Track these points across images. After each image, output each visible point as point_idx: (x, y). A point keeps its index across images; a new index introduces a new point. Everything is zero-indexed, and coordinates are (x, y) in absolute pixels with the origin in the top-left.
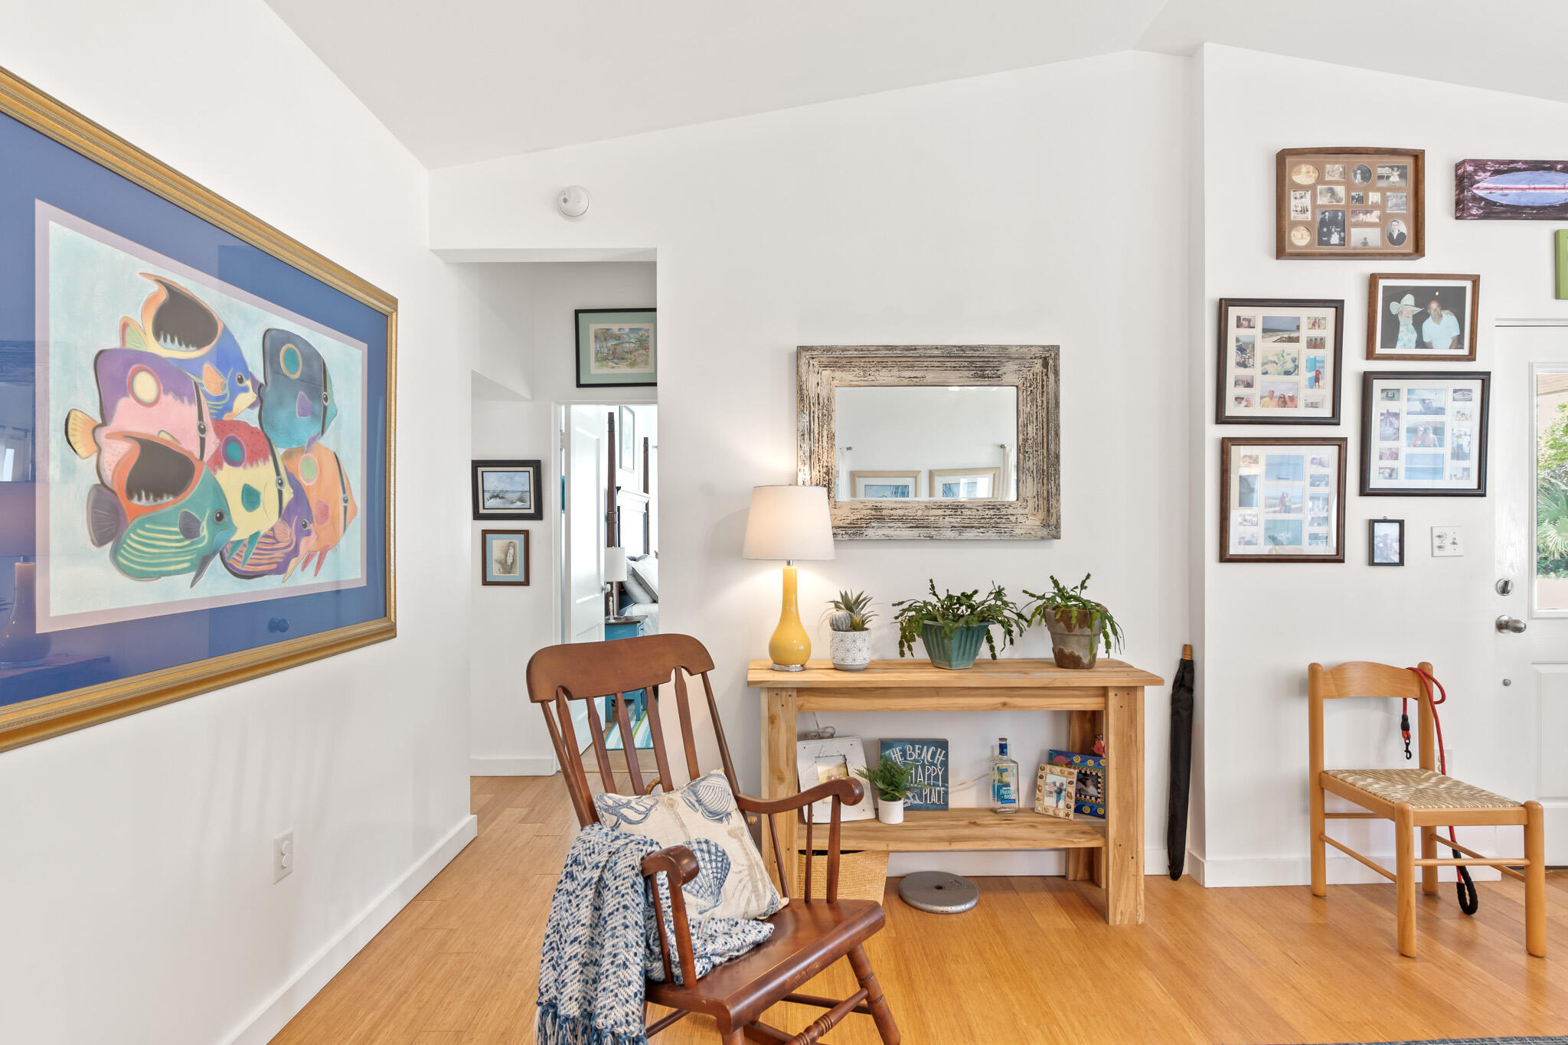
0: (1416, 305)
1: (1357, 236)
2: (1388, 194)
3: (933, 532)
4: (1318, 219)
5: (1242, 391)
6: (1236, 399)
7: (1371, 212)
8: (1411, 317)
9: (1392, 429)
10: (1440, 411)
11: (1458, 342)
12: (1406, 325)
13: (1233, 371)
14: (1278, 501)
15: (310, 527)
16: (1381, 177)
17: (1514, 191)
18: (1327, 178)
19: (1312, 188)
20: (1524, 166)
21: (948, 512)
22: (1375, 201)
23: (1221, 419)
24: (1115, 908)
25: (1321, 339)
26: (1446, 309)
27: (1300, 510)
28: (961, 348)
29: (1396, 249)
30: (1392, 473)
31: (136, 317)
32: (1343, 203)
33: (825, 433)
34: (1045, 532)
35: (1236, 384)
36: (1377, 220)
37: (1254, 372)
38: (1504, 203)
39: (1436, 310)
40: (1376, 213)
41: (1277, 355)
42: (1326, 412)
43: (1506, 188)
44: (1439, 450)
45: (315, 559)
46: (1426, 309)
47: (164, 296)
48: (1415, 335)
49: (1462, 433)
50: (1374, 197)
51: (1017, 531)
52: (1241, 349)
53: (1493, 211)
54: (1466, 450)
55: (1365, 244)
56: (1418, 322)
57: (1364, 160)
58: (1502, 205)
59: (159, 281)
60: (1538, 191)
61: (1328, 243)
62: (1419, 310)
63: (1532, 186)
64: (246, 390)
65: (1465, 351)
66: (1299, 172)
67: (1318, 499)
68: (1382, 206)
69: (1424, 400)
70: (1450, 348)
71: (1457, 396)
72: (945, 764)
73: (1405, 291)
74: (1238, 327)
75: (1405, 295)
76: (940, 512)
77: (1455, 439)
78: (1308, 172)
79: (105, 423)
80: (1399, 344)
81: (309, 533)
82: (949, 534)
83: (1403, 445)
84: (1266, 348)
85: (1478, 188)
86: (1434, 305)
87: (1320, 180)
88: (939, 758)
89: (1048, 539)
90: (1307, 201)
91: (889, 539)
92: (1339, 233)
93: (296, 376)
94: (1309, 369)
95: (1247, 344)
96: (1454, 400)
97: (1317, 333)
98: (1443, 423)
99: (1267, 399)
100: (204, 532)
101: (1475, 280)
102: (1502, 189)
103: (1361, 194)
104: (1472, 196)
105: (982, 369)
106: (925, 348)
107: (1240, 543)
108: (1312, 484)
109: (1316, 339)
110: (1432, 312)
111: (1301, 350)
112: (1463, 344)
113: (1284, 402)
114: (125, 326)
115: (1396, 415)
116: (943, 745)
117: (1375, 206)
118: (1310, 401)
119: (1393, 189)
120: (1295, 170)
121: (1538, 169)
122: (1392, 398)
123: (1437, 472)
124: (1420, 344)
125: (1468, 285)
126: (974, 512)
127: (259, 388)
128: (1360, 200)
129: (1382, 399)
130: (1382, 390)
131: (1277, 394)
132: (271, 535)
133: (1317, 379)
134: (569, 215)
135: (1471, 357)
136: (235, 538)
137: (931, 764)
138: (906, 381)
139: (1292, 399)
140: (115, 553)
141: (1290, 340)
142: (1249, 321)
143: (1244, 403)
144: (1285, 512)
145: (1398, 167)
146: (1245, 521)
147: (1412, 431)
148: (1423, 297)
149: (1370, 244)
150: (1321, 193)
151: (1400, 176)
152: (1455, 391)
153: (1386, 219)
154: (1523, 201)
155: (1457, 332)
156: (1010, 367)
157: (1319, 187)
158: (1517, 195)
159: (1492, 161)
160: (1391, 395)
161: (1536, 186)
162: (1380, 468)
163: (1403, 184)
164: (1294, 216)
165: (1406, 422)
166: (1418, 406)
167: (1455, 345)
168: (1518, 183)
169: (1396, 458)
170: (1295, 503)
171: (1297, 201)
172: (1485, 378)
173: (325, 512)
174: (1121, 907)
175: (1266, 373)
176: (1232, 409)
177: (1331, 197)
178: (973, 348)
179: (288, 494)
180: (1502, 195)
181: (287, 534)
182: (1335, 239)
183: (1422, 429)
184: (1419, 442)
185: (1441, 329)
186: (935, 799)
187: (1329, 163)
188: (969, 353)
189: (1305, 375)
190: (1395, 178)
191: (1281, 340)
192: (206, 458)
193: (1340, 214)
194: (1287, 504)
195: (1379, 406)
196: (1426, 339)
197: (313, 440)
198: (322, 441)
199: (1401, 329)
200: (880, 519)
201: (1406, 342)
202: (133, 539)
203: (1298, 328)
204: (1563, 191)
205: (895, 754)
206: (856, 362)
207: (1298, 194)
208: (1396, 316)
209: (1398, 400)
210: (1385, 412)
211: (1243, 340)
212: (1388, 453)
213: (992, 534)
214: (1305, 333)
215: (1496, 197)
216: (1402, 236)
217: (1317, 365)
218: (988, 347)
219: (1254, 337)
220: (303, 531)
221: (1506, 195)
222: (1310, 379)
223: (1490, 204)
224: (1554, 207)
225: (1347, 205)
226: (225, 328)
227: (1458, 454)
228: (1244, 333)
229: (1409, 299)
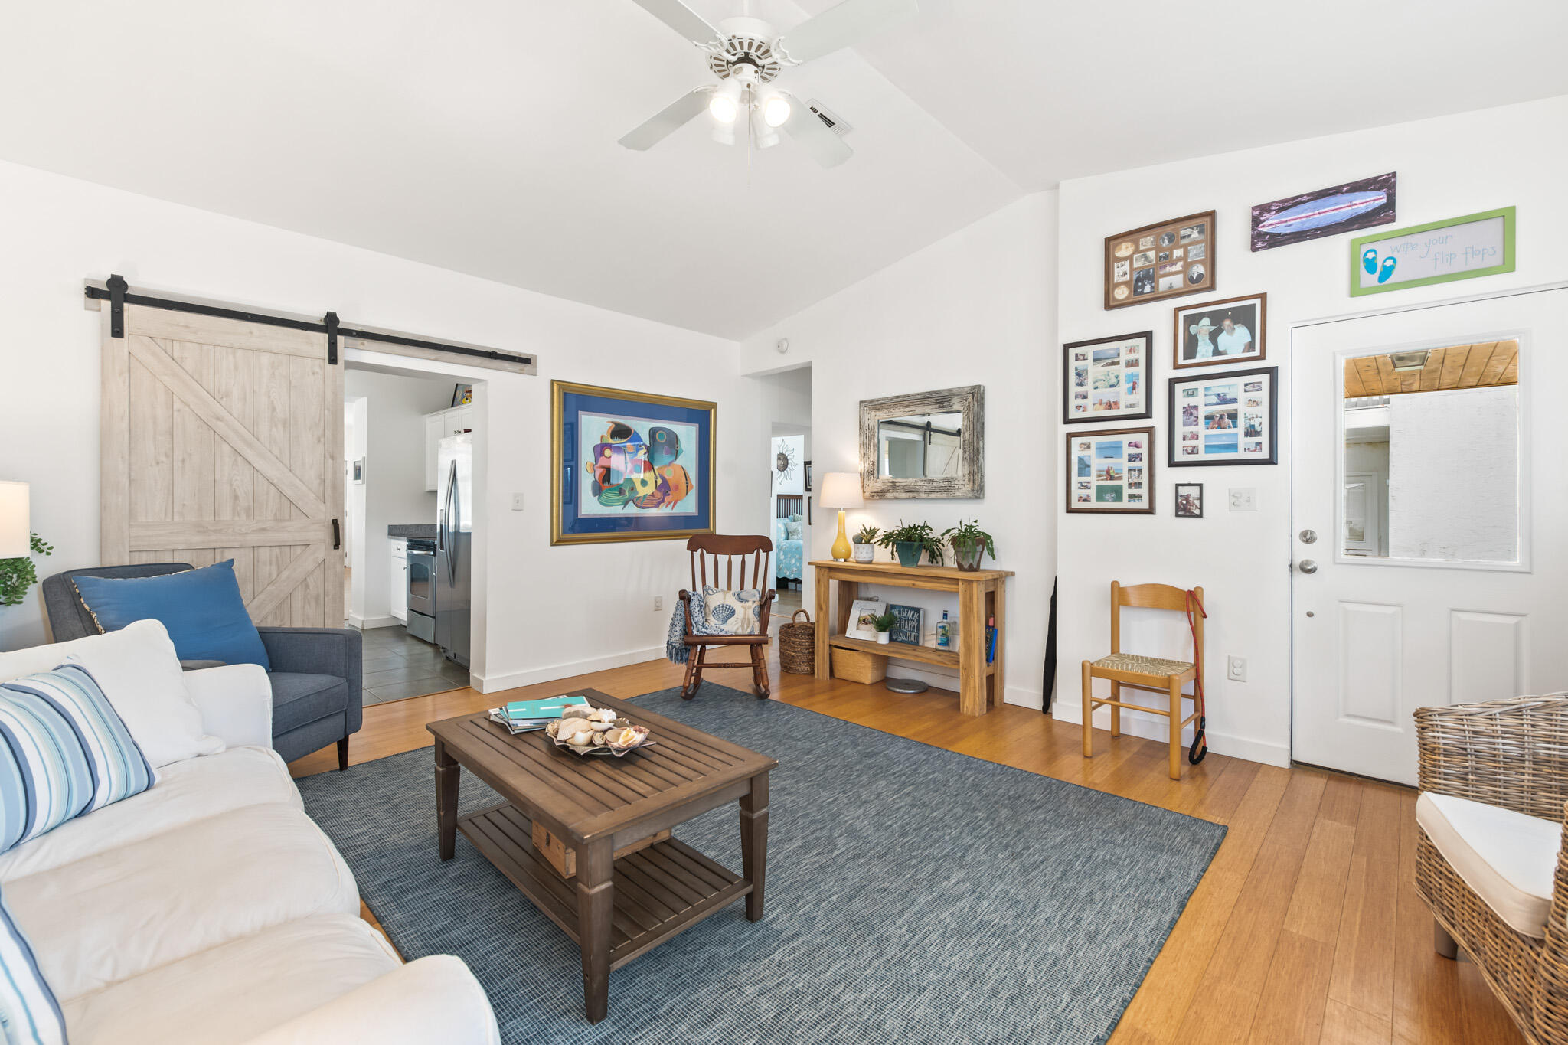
0: (1212, 325)
1: (1163, 284)
2: (1189, 248)
3: (916, 494)
4: (1135, 278)
5: (1080, 402)
6: (1077, 407)
7: (1176, 264)
8: (1208, 333)
9: (1193, 417)
10: (1234, 401)
11: (1251, 346)
12: (1204, 340)
13: (1073, 389)
14: (1104, 473)
15: (669, 492)
16: (1184, 237)
17: (1299, 220)
18: (1141, 248)
19: (1130, 258)
20: (1309, 198)
21: (926, 484)
22: (1179, 255)
23: (1067, 421)
24: (964, 704)
25: (1137, 360)
26: (1239, 323)
27: (1120, 478)
28: (930, 393)
29: (1196, 286)
30: (1194, 451)
31: (605, 434)
32: (1154, 263)
33: (872, 444)
34: (971, 494)
35: (1076, 397)
36: (1181, 269)
37: (1088, 388)
38: (1288, 232)
39: (1229, 325)
40: (1180, 264)
41: (1105, 375)
42: (1142, 410)
43: (1290, 220)
44: (1232, 431)
45: (672, 504)
46: (1220, 326)
47: (614, 426)
48: (1212, 346)
49: (1254, 416)
50: (1178, 253)
51: (957, 494)
52: (1079, 375)
53: (1275, 240)
54: (1258, 428)
55: (1171, 287)
56: (1213, 337)
57: (1169, 229)
58: (1286, 234)
59: (612, 422)
60: (1322, 215)
61: (1142, 293)
62: (1214, 328)
63: (1317, 212)
64: (642, 449)
65: (1257, 353)
66: (1120, 249)
67: (1135, 470)
68: (1184, 258)
69: (1219, 395)
70: (1243, 352)
71: (1247, 388)
72: (918, 621)
73: (1202, 316)
74: (1076, 360)
75: (1202, 318)
76: (922, 484)
77: (1248, 421)
78: (1127, 248)
79: (596, 464)
80: (1198, 355)
81: (669, 495)
82: (924, 496)
83: (1201, 429)
84: (1095, 371)
85: (1263, 227)
86: (1227, 322)
87: (1136, 251)
88: (916, 617)
89: (973, 499)
90: (1126, 268)
91: (896, 499)
92: (1151, 284)
93: (663, 441)
94: (1127, 382)
95: (1083, 371)
96: (1245, 391)
97: (1133, 357)
98: (1236, 410)
99: (1098, 405)
100: (627, 493)
101: (1263, 297)
102: (1286, 221)
103: (1168, 253)
104: (1258, 234)
105: (942, 403)
106: (913, 395)
107: (1079, 501)
108: (1130, 460)
109: (1132, 361)
110: (1226, 328)
111: (1122, 370)
112: (1254, 348)
113: (1109, 406)
114: (602, 437)
115: (1196, 407)
116: (918, 610)
117: (1179, 259)
118: (1129, 403)
119: (1194, 243)
120: (1118, 247)
121: (1323, 197)
122: (1192, 395)
123: (1233, 447)
124: (1216, 352)
125: (1257, 302)
126: (938, 483)
127: (647, 448)
128: (1166, 257)
129: (1184, 396)
130: (1184, 390)
131: (1105, 401)
132: (653, 495)
133: (1134, 388)
134: (783, 352)
135: (1262, 357)
136: (638, 496)
137: (912, 620)
138: (907, 414)
139: (1116, 403)
140: (598, 499)
141: (1113, 364)
142: (1084, 355)
143: (1082, 409)
144: (1111, 480)
145: (1197, 227)
146: (1082, 486)
147: (1209, 418)
148: (1217, 318)
149: (1175, 287)
150: (1136, 260)
151: (1199, 233)
152: (1246, 385)
153: (1188, 266)
154: (1308, 226)
155: (1249, 339)
156: (956, 400)
157: (1135, 256)
158: (1302, 222)
159: (1276, 202)
160: (1191, 394)
161: (1321, 211)
162: (1184, 447)
163: (1202, 237)
164: (1116, 280)
165: (1202, 413)
166: (1215, 399)
167: (1247, 350)
168: (1302, 213)
169: (1197, 439)
170: (1117, 474)
171: (1119, 269)
172: (1272, 372)
173: (677, 488)
174: (967, 704)
175: (1097, 388)
176: (1072, 415)
177: (1145, 260)
178: (935, 392)
179: (660, 481)
180: (1286, 226)
181: (659, 495)
182: (1147, 289)
183: (1218, 416)
184: (1216, 426)
185: (1234, 340)
186: (912, 639)
187: (1142, 237)
188: (934, 395)
189: (1124, 386)
190: (1195, 235)
191: (1106, 365)
192: (628, 471)
193: (1151, 270)
194: (1112, 474)
195: (1181, 402)
196: (1221, 348)
197: (671, 462)
198: (675, 463)
199: (1199, 344)
200: (894, 488)
201: (1204, 351)
202: (604, 496)
203: (1119, 355)
204: (1350, 208)
205: (896, 612)
206: (884, 406)
207: (1119, 264)
208: (1195, 335)
209: (1197, 396)
210: (1186, 405)
211: (1080, 368)
212: (1190, 435)
213: (944, 496)
214: (1124, 357)
215: (1281, 229)
216: (1200, 276)
217: (1134, 378)
218: (943, 390)
219: (1087, 366)
220: (666, 494)
221: (1290, 225)
222: (1128, 389)
223: (1273, 236)
224: (1340, 223)
225: (1157, 264)
226: (635, 432)
227: (1251, 432)
228: (1081, 364)
229: (1206, 321)
